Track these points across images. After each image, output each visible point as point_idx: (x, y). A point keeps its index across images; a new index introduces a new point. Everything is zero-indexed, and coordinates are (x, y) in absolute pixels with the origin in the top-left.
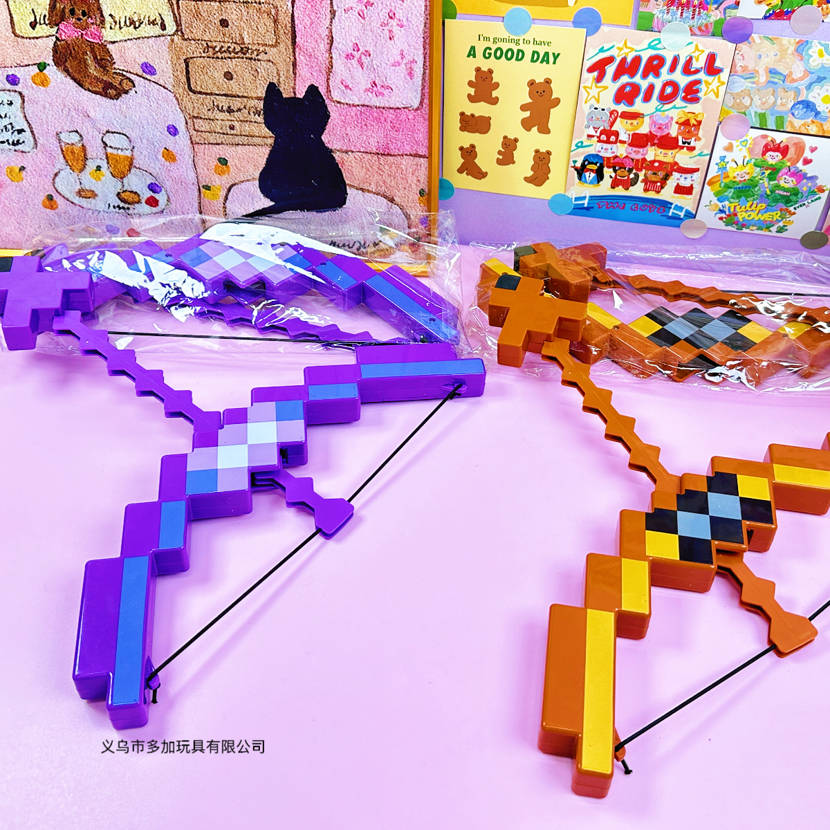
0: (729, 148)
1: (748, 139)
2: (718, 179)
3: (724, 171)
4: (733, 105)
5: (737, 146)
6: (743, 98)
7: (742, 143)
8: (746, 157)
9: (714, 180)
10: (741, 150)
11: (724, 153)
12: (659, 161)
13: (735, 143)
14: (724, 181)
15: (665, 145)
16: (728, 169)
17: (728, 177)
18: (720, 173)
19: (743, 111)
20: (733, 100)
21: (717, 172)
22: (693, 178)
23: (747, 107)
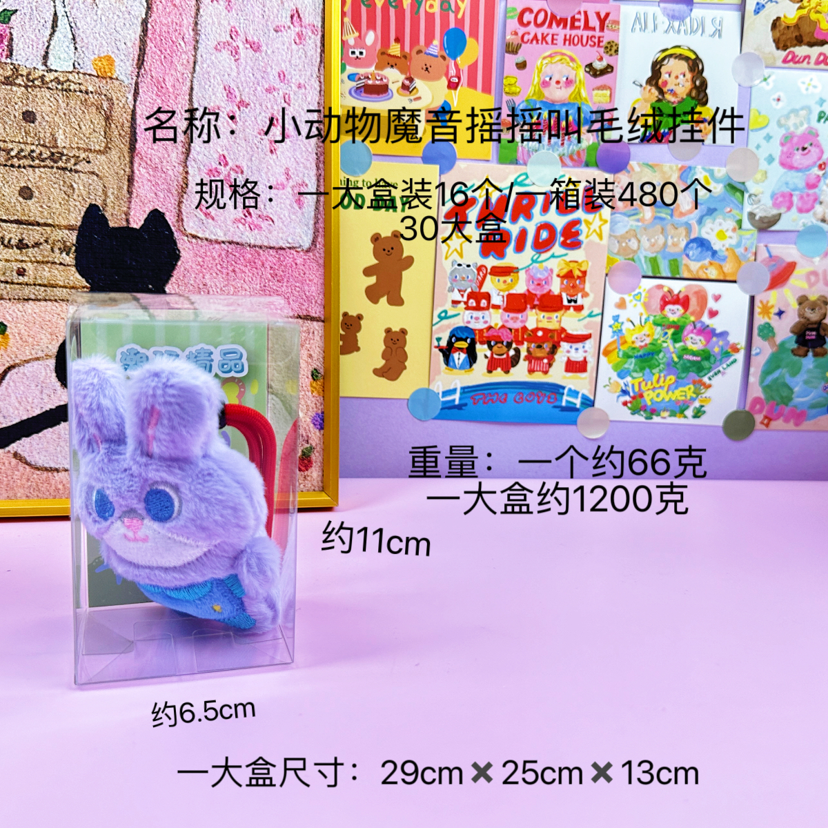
0: (622, 305)
1: (641, 291)
2: (613, 347)
3: (620, 335)
4: (619, 251)
5: (631, 301)
6: (630, 241)
7: (636, 297)
8: (641, 314)
9: (610, 348)
10: (635, 305)
11: (617, 312)
12: (543, 330)
13: (628, 298)
14: (621, 348)
15: (548, 307)
16: (624, 331)
17: (625, 342)
18: (616, 337)
19: (631, 256)
20: (617, 245)
21: (613, 337)
22: (586, 348)
23: (635, 252)
